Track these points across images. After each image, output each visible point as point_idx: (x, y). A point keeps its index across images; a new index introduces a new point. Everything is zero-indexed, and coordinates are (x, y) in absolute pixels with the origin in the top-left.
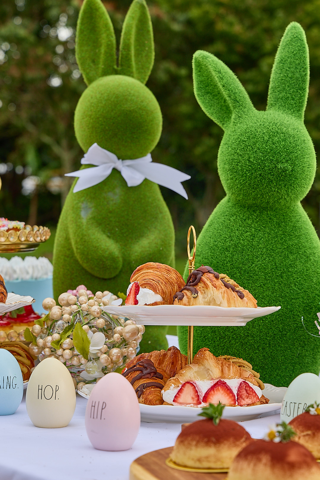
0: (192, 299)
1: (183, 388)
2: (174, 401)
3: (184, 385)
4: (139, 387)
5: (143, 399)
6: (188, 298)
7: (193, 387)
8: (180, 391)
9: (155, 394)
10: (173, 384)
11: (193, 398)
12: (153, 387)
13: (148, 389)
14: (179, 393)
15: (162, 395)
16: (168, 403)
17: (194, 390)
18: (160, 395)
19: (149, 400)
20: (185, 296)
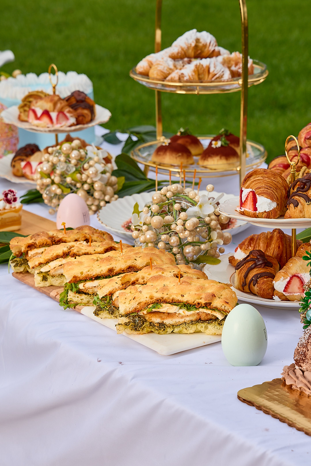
0: (306, 205)
1: (291, 280)
2: (284, 291)
3: (291, 278)
4: (253, 277)
5: (258, 288)
6: (302, 205)
7: (299, 279)
8: (289, 283)
9: (268, 284)
10: (282, 277)
11: (299, 288)
12: (266, 277)
13: (261, 279)
14: (288, 285)
15: (273, 285)
16: (279, 291)
17: (300, 282)
18: (271, 284)
19: (263, 289)
20: (299, 203)
